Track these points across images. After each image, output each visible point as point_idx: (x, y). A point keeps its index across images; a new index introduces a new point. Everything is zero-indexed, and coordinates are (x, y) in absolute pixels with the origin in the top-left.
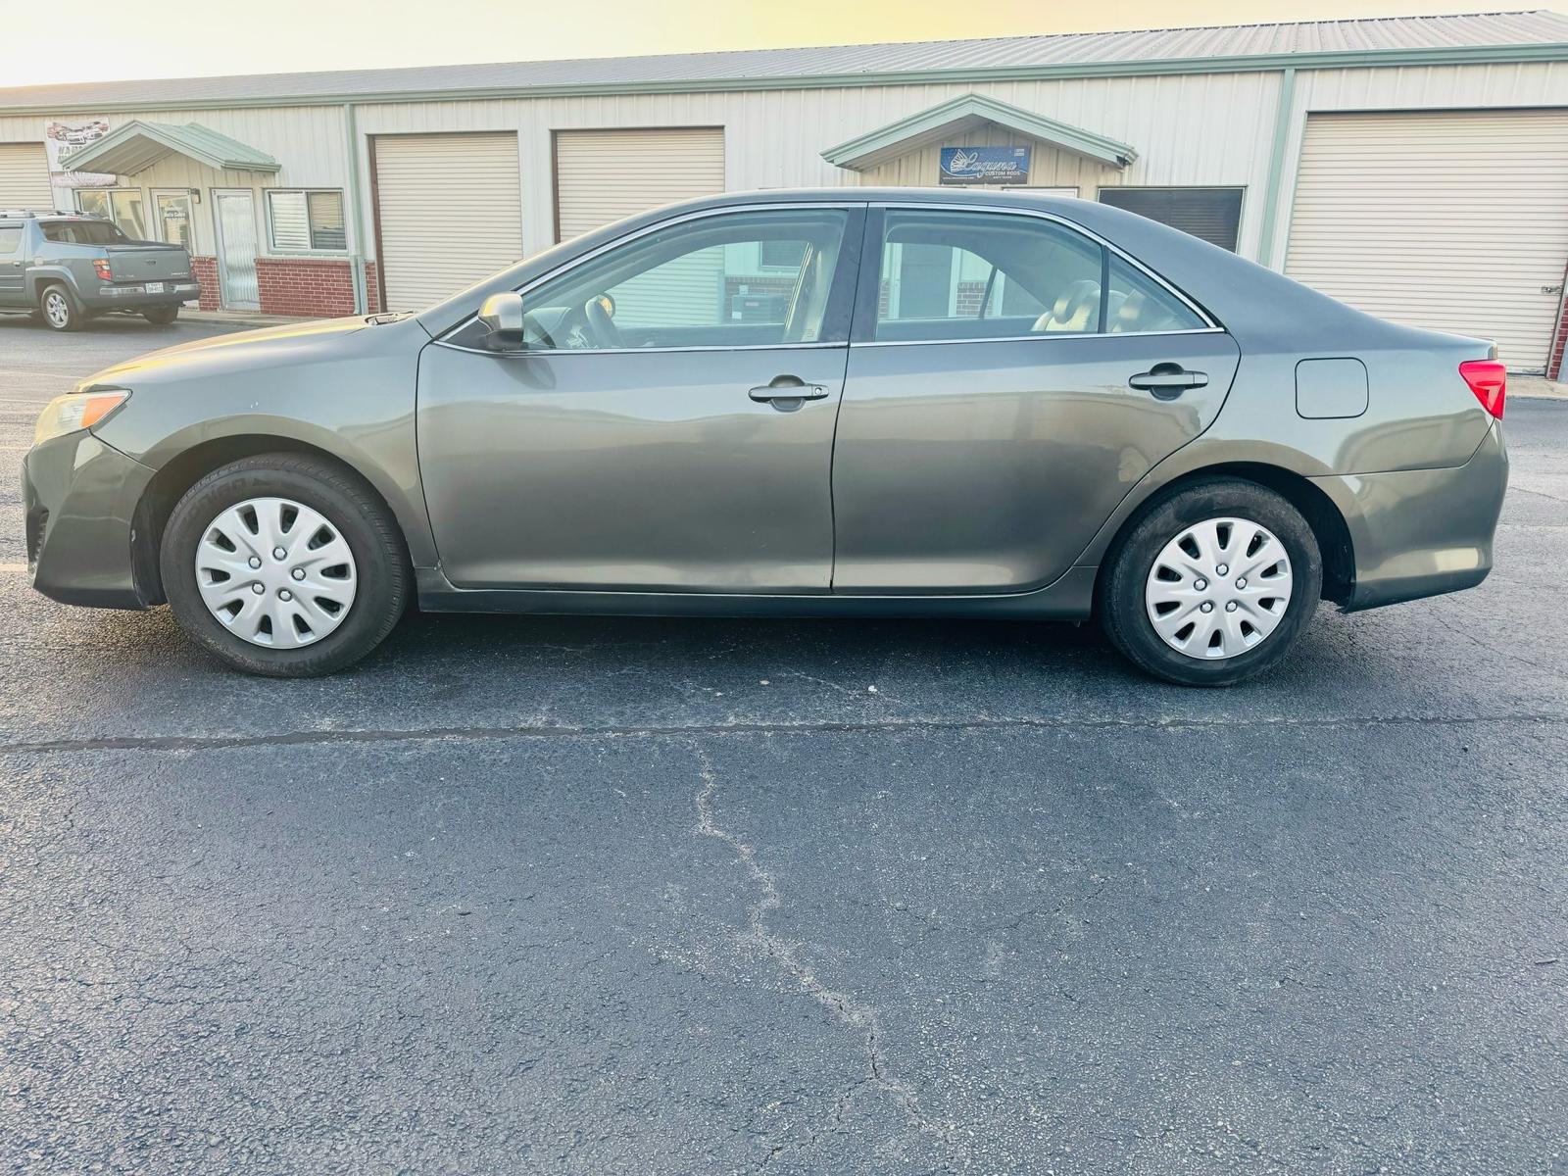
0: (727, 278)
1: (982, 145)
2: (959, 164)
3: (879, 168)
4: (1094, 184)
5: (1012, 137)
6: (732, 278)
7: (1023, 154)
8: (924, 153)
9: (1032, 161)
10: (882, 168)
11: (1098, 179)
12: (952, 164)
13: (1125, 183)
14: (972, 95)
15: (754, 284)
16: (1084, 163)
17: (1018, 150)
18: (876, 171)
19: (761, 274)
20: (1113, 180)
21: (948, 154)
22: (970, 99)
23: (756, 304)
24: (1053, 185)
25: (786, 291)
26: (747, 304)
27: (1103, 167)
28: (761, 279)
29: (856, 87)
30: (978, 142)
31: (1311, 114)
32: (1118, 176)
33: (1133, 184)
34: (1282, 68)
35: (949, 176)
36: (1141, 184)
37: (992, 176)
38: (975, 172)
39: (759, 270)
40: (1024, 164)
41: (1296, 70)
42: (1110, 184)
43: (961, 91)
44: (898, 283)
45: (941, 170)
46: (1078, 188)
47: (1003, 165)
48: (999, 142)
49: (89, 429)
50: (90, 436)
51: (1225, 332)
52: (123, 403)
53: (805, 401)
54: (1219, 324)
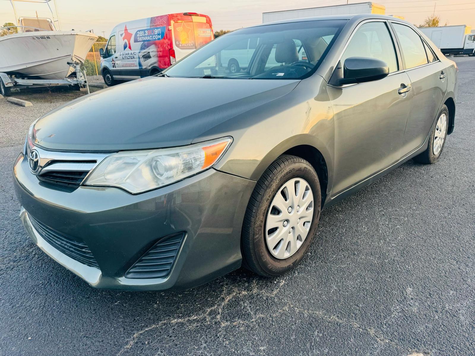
49: (212, 167)
50: (215, 171)
51: (440, 61)
52: (230, 145)
53: (407, 93)
54: (438, 59)
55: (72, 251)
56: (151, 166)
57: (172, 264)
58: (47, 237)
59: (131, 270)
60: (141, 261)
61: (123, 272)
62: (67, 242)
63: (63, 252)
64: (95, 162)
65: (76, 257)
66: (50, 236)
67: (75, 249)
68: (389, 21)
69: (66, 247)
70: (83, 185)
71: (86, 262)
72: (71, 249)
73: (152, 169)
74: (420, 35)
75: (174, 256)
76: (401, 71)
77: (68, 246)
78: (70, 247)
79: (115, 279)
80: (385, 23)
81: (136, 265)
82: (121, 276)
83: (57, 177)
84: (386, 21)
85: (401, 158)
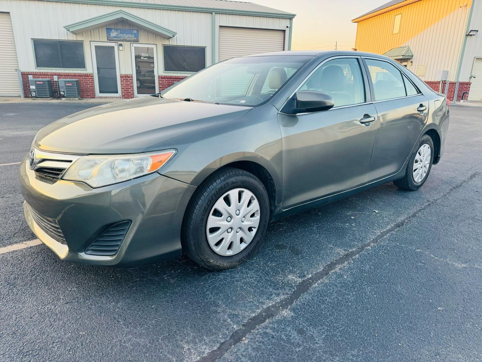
0: (21, 72)
1: (121, 28)
2: (114, 34)
3: (83, 33)
4: (161, 44)
5: (131, 26)
6: (24, 72)
7: (136, 32)
8: (100, 29)
9: (140, 35)
10: (84, 33)
11: (162, 42)
12: (111, 34)
13: (171, 44)
14: (121, 11)
15: (35, 75)
16: (157, 36)
17: (134, 31)
18: (81, 35)
19: (37, 71)
20: (167, 43)
21: (109, 30)
22: (121, 12)
23: (42, 83)
24: (148, 43)
25: (51, 78)
26: (37, 83)
27: (163, 38)
28: (38, 73)
29: (68, 3)
30: (120, 27)
31: (220, 26)
32: (168, 41)
33: (173, 44)
34: (212, 12)
35: (110, 38)
36: (176, 44)
37: (126, 39)
38: (120, 37)
39: (36, 69)
40: (137, 35)
41: (215, 13)
42: (166, 44)
43: (118, 9)
44: (97, 74)
45: (107, 36)
46: (156, 44)
47: (130, 36)
48: (127, 28)
49: (157, 172)
50: (159, 175)
51: (422, 94)
52: (174, 156)
53: (371, 122)
54: (420, 92)
55: (52, 232)
56: (111, 167)
57: (120, 245)
58: (37, 220)
59: (90, 248)
60: (97, 241)
61: (84, 248)
62: (48, 224)
63: (47, 232)
64: (71, 161)
65: (54, 237)
66: (38, 219)
67: (53, 230)
68: (362, 57)
69: (48, 228)
70: (62, 179)
71: (60, 241)
72: (50, 230)
73: (111, 169)
74: (400, 70)
75: (121, 239)
76: (368, 102)
77: (49, 227)
78: (50, 228)
79: (77, 255)
80: (357, 59)
81: (94, 244)
82: (82, 252)
83: (45, 172)
84: (359, 57)
85: (368, 182)
